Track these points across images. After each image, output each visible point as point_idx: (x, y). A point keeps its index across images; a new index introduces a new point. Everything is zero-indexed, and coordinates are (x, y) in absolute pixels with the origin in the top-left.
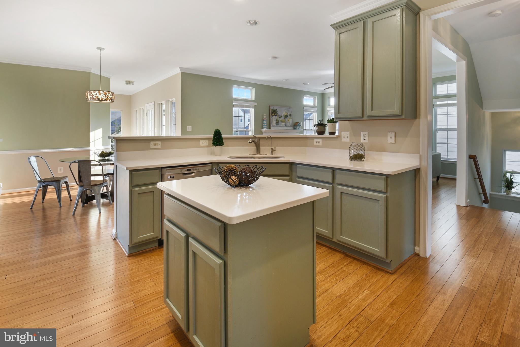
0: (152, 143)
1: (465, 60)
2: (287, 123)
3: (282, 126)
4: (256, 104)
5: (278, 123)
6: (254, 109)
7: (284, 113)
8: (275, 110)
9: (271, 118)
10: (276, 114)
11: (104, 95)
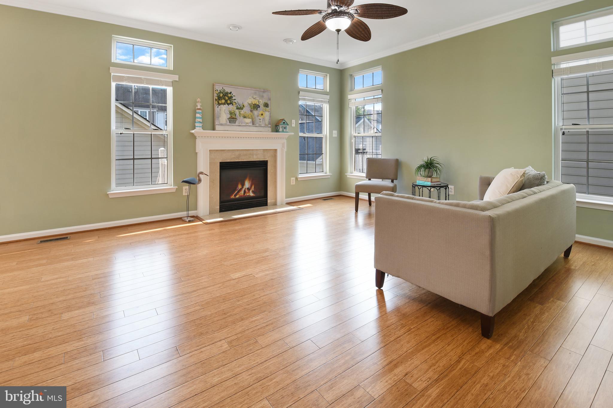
2: (257, 119)
3: (244, 124)
4: (176, 78)
5: (234, 118)
6: (172, 88)
7: (251, 101)
8: (226, 94)
9: (217, 109)
10: (229, 102)
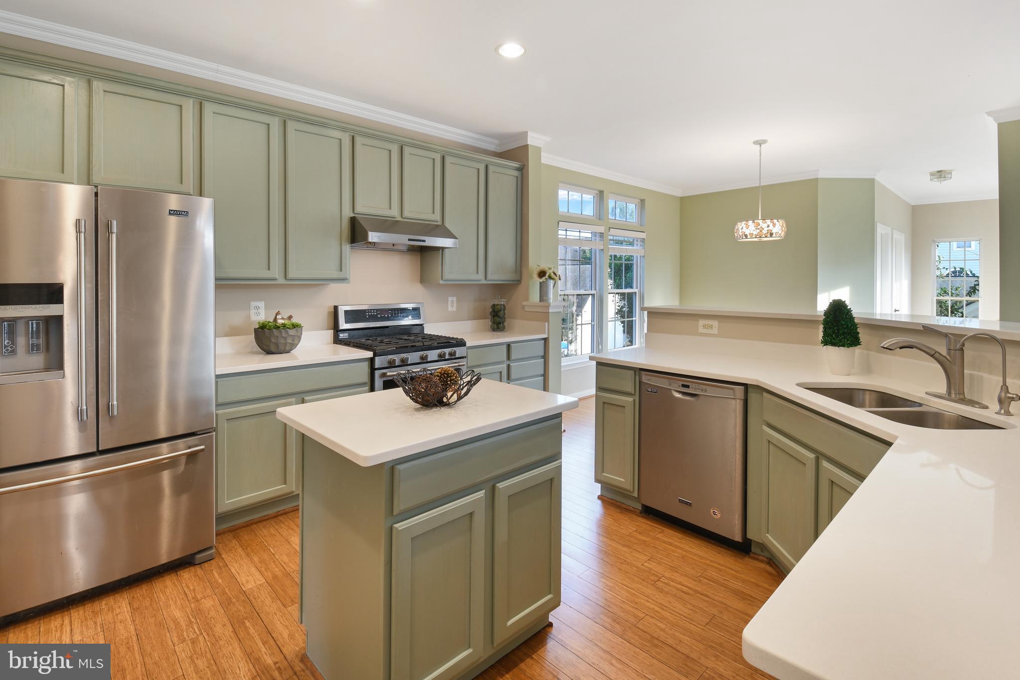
0: (702, 322)
11: (754, 228)
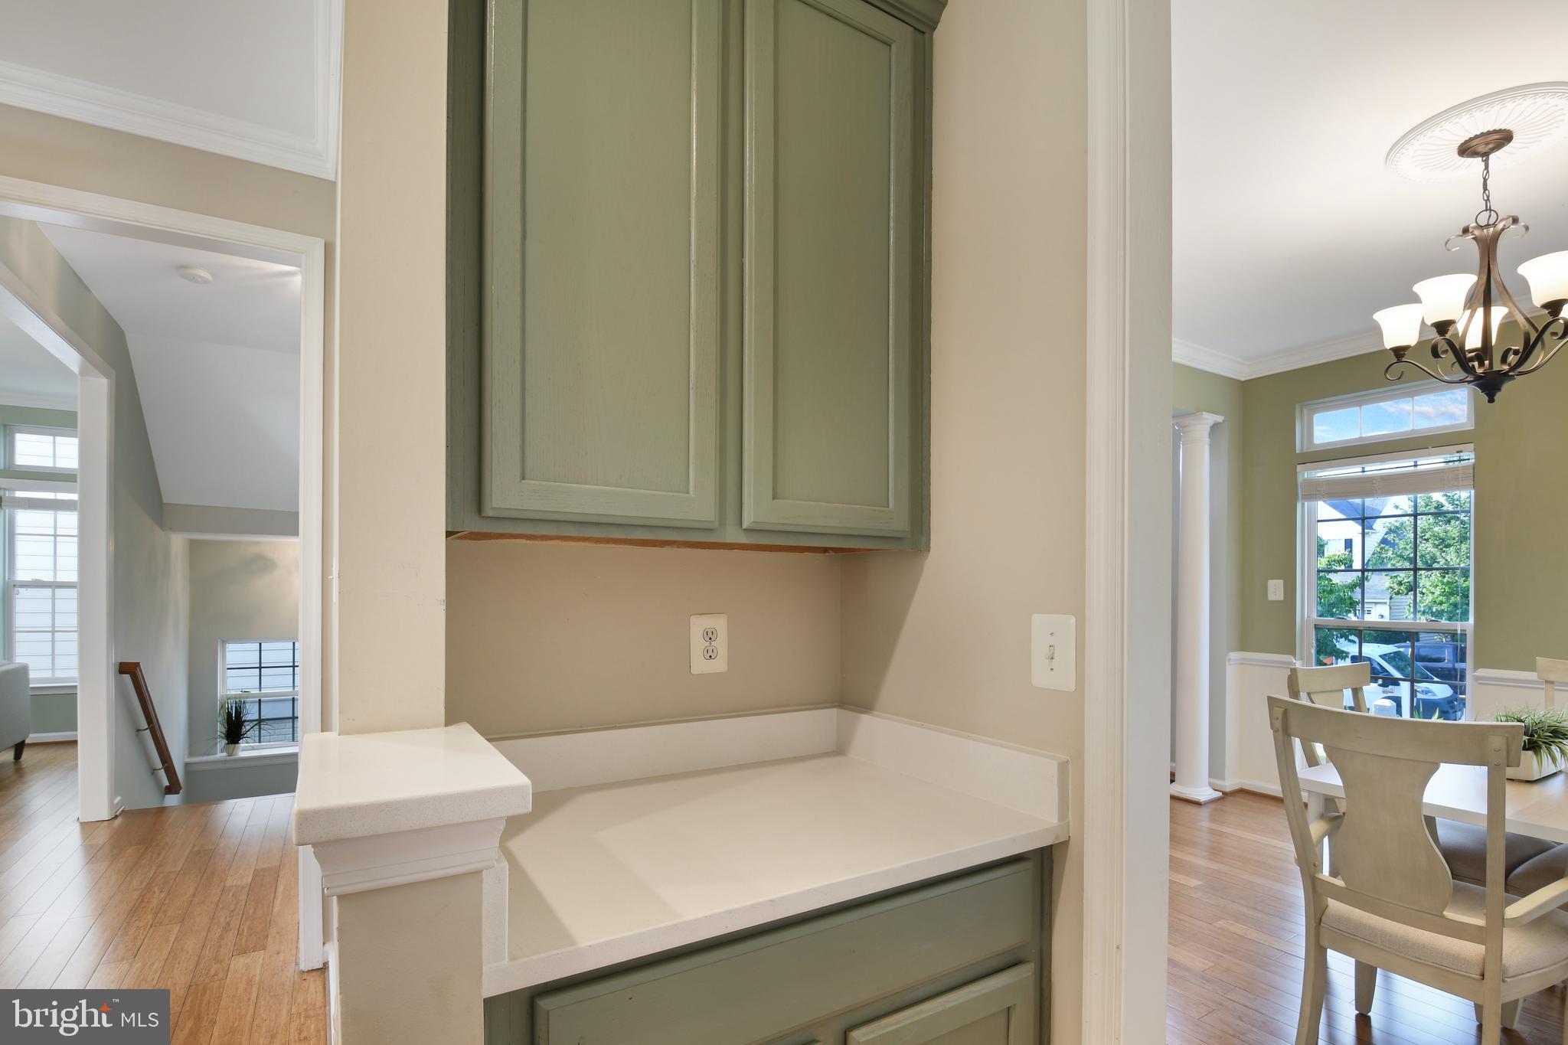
1: (108, 377)
